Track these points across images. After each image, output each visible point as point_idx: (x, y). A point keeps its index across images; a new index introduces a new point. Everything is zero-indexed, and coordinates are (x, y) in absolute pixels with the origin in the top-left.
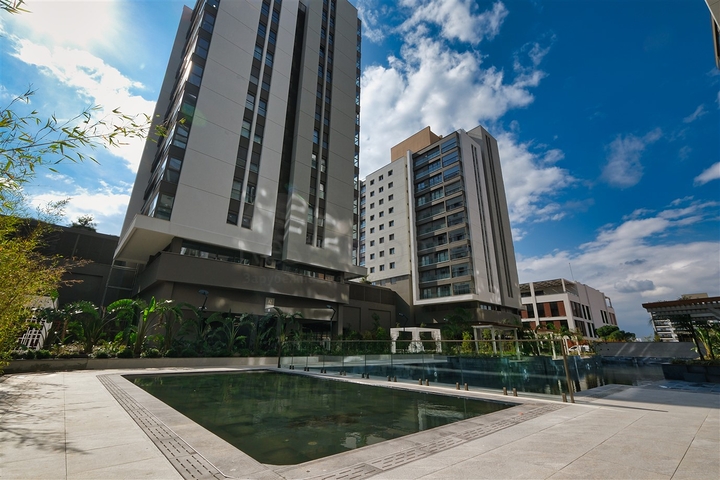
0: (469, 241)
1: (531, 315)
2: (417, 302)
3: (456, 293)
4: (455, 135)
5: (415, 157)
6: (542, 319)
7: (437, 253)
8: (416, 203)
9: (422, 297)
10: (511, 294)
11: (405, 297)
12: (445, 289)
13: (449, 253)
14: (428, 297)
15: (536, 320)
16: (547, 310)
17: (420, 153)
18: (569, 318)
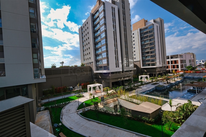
0: (155, 54)
1: (169, 63)
2: (142, 67)
3: (152, 66)
4: (152, 25)
5: (141, 30)
6: (172, 65)
7: (147, 56)
8: (141, 43)
9: (143, 66)
10: (164, 63)
11: (139, 66)
12: (149, 65)
13: (150, 56)
14: (144, 66)
15: (170, 65)
16: (173, 62)
17: (142, 29)
18: (179, 64)
